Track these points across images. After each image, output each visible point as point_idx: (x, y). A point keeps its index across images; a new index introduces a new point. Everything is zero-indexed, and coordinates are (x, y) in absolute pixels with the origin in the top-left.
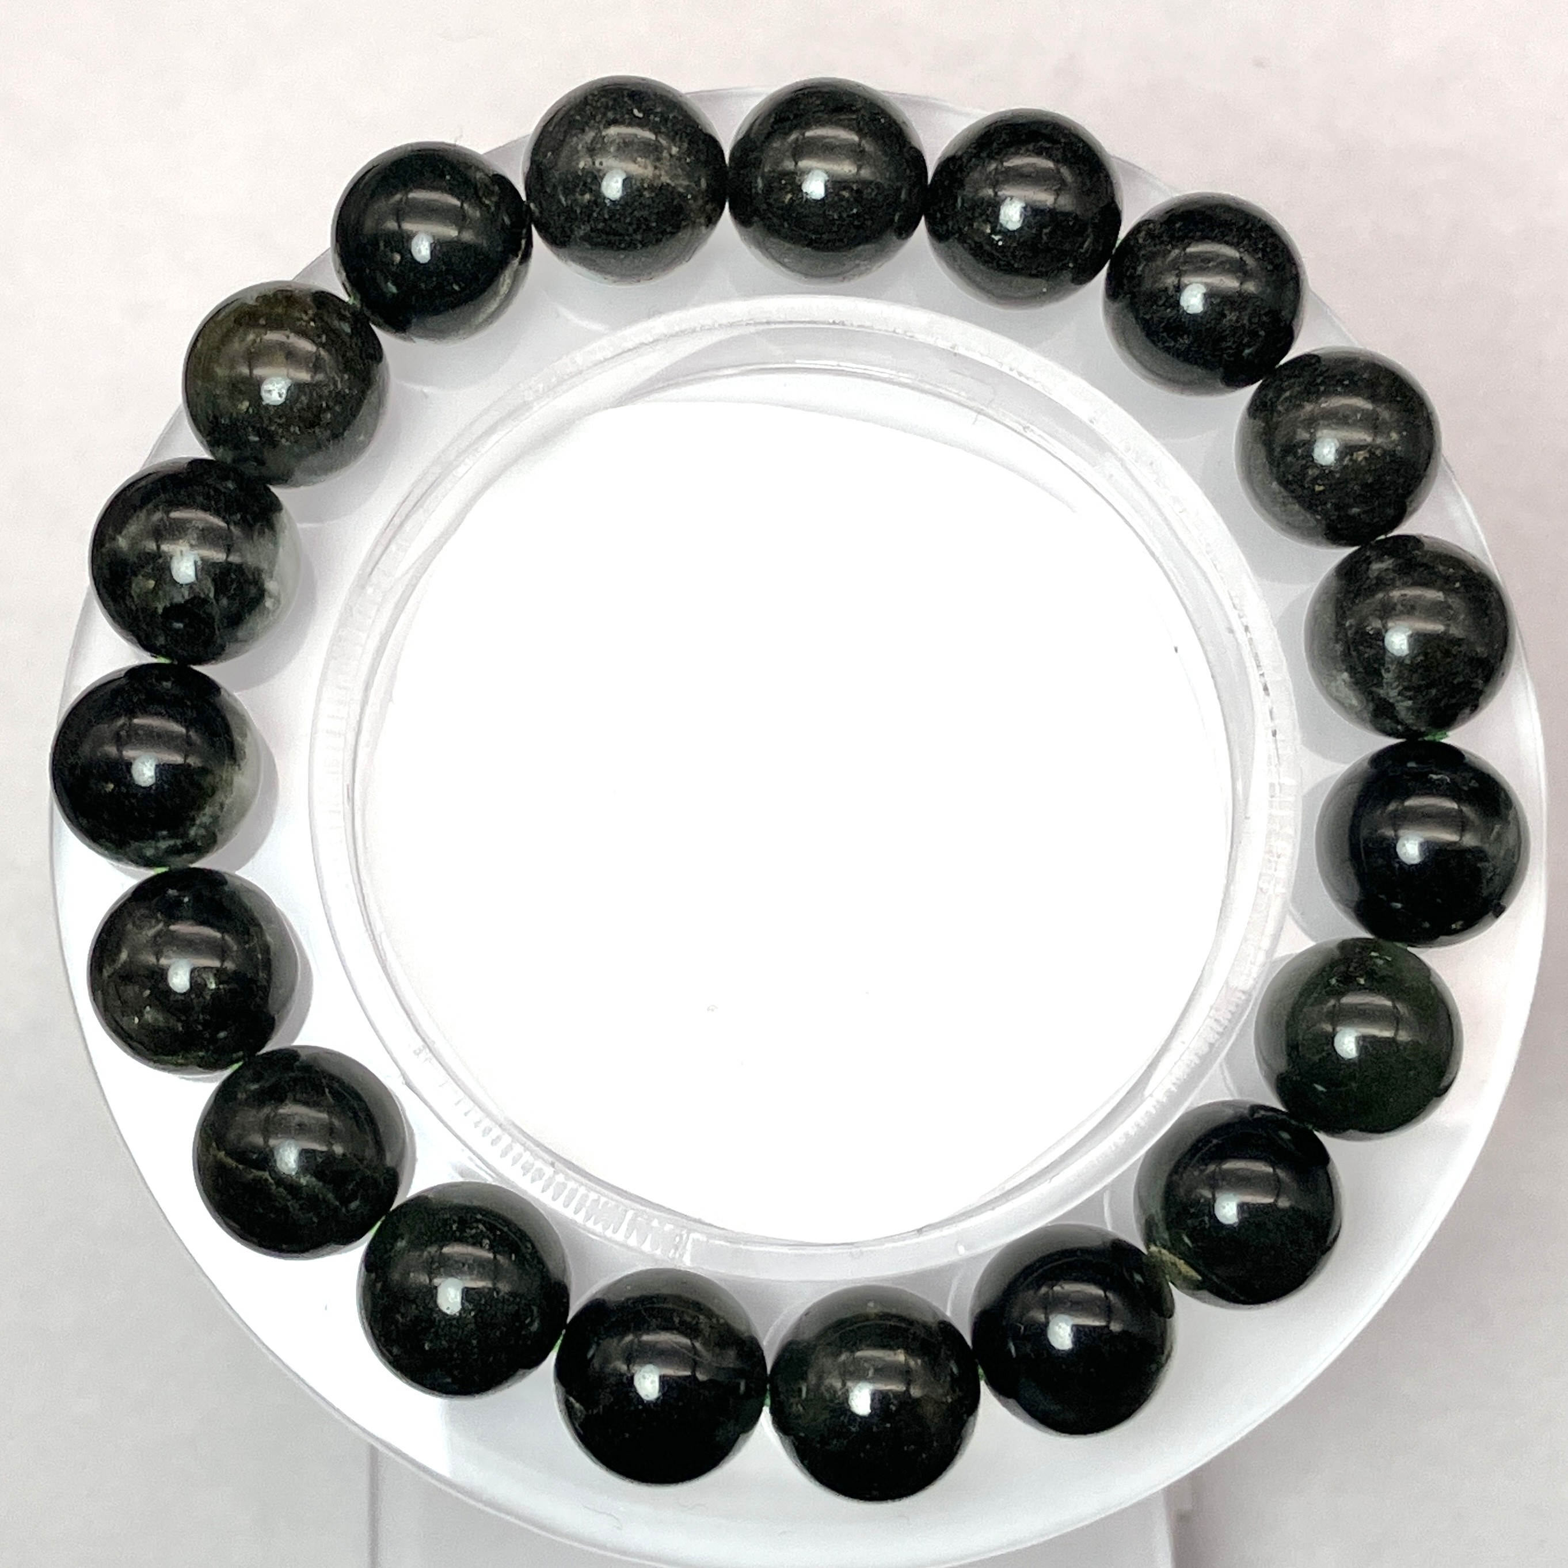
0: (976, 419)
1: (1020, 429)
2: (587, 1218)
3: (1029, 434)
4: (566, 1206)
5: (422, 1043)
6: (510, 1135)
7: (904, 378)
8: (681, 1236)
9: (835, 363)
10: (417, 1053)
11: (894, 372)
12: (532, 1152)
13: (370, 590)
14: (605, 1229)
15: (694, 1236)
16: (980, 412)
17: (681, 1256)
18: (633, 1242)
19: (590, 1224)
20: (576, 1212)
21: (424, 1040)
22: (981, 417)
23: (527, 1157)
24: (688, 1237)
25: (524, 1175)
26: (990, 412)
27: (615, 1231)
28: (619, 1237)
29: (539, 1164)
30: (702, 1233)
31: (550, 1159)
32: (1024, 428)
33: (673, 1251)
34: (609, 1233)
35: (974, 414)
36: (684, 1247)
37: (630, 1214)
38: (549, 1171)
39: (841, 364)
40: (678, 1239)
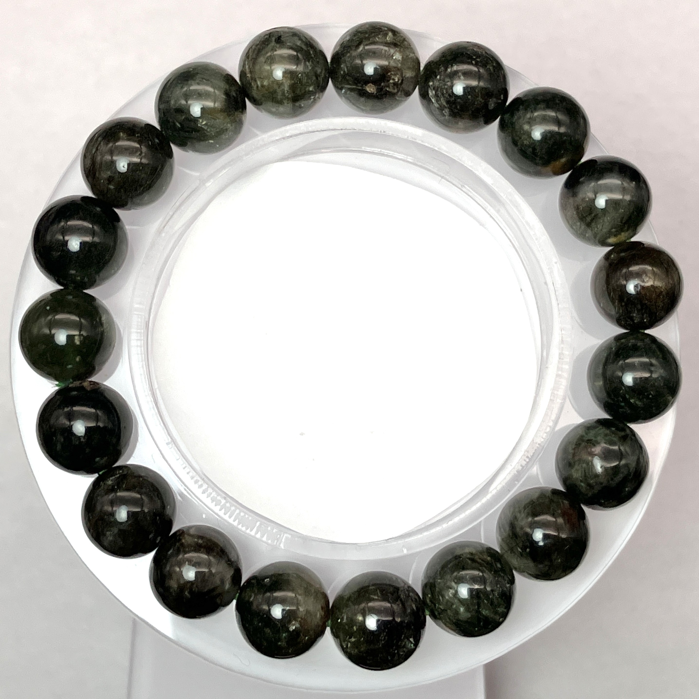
0: (441, 180)
1: (460, 186)
2: (239, 524)
3: (464, 189)
4: (230, 517)
5: (170, 440)
6: (207, 484)
7: (410, 159)
8: (280, 535)
9: (379, 150)
10: (168, 444)
11: (405, 156)
12: (216, 492)
13: (163, 235)
14: (247, 529)
15: (285, 535)
16: (442, 177)
17: (280, 544)
18: (258, 536)
19: (240, 527)
20: (234, 521)
21: (171, 438)
22: (443, 180)
23: (214, 494)
24: (283, 536)
25: (212, 502)
26: (447, 177)
27: (251, 530)
28: (253, 533)
29: (219, 498)
30: (289, 534)
31: (224, 495)
32: (462, 186)
33: (276, 541)
34: (248, 531)
35: (440, 178)
36: (281, 540)
37: (258, 524)
38: (223, 501)
39: (382, 150)
40: (279, 536)
